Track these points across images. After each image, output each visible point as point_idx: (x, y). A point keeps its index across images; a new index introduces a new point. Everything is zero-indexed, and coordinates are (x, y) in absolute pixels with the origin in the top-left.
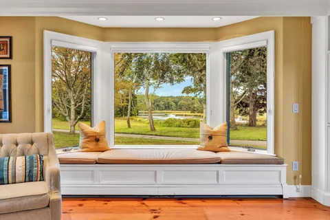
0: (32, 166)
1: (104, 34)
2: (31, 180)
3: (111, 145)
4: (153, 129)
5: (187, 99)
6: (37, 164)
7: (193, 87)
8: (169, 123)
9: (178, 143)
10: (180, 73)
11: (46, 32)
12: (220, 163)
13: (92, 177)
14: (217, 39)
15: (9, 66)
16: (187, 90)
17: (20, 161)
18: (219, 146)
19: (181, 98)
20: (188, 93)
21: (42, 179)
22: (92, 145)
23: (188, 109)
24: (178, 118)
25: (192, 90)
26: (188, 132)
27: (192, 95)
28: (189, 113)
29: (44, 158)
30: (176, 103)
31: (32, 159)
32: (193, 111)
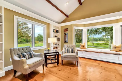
0: (72, 50)
1: (85, 25)
2: (72, 53)
3: (86, 48)
4: (93, 45)
5: (103, 38)
6: (73, 50)
7: (105, 35)
8: (98, 44)
9: (101, 48)
10: (101, 32)
11: (74, 27)
12: (120, 55)
13: (83, 54)
14: (117, 22)
15: (68, 33)
16: (103, 36)
17: (71, 49)
18: (119, 50)
19: (101, 38)
20: (103, 37)
21: (74, 53)
22: (82, 48)
23: (103, 40)
24: (100, 43)
25: (105, 36)
26: (103, 46)
27: (105, 37)
28: (103, 41)
29: (75, 49)
30: (99, 39)
31: (72, 49)
32: (105, 41)
